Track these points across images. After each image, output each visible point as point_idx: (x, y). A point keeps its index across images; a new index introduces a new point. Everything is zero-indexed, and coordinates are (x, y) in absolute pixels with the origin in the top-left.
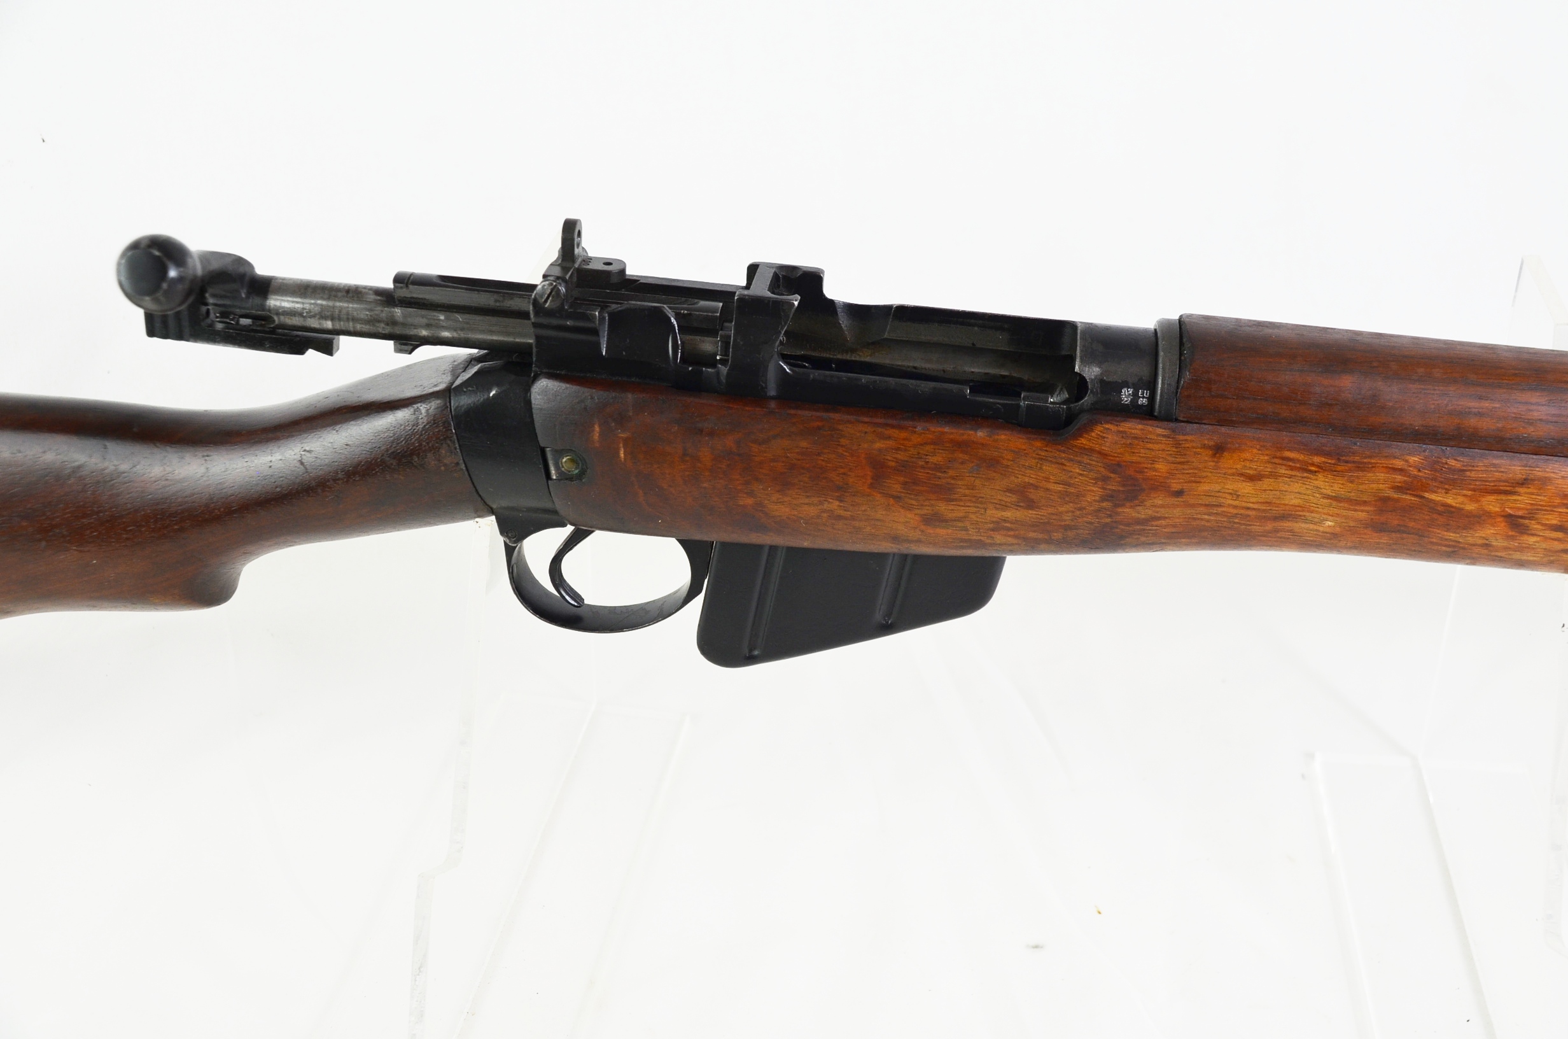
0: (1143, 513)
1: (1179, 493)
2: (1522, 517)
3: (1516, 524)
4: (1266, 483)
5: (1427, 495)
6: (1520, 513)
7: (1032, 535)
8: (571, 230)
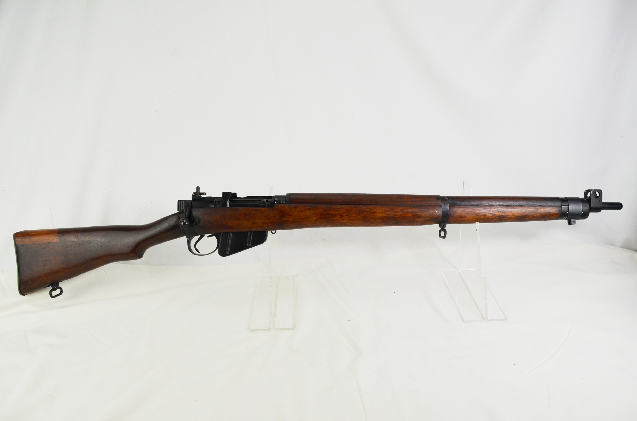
0: (286, 219)
1: (291, 215)
2: (342, 214)
3: (341, 215)
4: (304, 212)
5: (327, 212)
6: (341, 213)
7: (270, 225)
8: (198, 188)
